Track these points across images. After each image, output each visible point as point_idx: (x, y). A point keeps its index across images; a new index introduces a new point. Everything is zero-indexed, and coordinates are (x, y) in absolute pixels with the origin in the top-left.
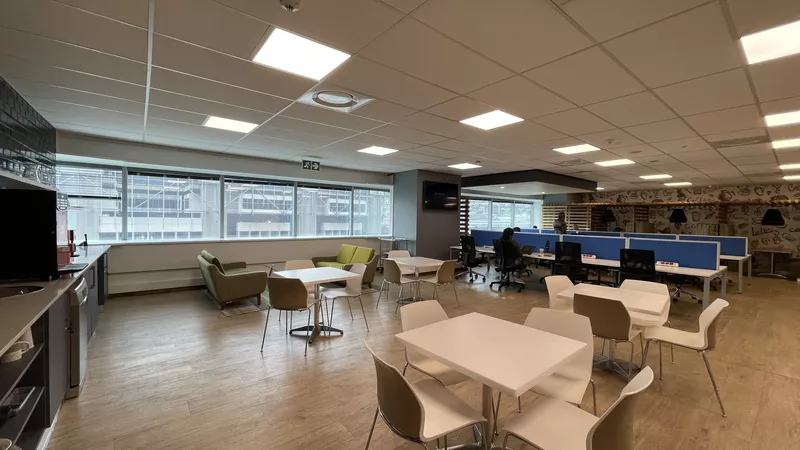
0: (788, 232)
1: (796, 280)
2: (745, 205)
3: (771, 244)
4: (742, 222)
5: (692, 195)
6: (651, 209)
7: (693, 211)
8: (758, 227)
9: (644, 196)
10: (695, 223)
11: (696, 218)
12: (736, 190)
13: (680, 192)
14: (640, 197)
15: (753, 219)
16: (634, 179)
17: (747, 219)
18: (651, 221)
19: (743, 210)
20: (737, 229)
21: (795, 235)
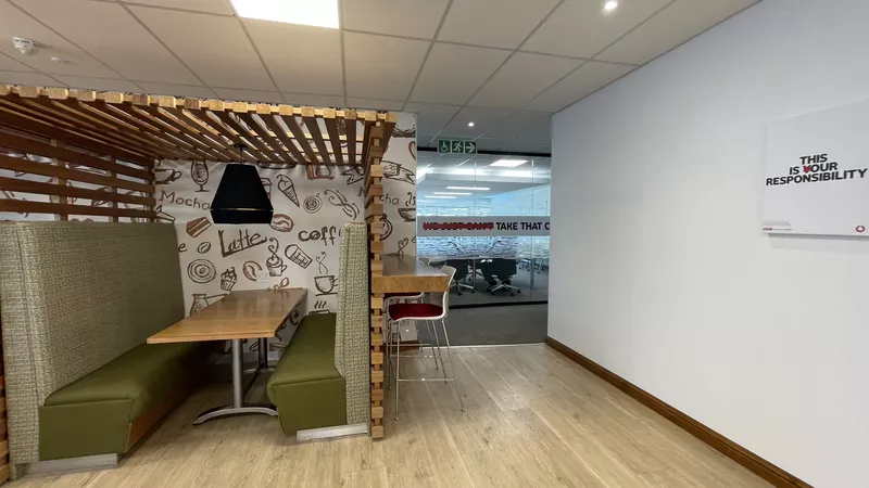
3: (265, 281)
19: (196, 176)
20: (183, 237)
21: (311, 249)
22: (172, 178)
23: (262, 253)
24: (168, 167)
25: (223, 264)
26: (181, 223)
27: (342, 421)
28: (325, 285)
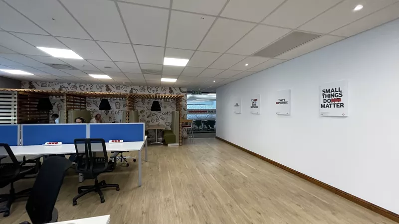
0: (161, 114)
1: (167, 145)
2: (143, 98)
3: (155, 123)
4: (141, 109)
5: (115, 90)
6: (87, 99)
7: (115, 101)
8: (150, 112)
9: (82, 88)
10: (117, 110)
11: (118, 106)
12: (139, 88)
13: (108, 87)
14: (78, 88)
15: (146, 107)
16: (83, 77)
17: (144, 108)
18: (88, 109)
19: (142, 101)
20: (140, 114)
21: (165, 116)
22: (138, 102)
23: (155, 117)
24: (137, 100)
25: (147, 119)
26: (139, 111)
27: (175, 142)
28: (168, 124)
